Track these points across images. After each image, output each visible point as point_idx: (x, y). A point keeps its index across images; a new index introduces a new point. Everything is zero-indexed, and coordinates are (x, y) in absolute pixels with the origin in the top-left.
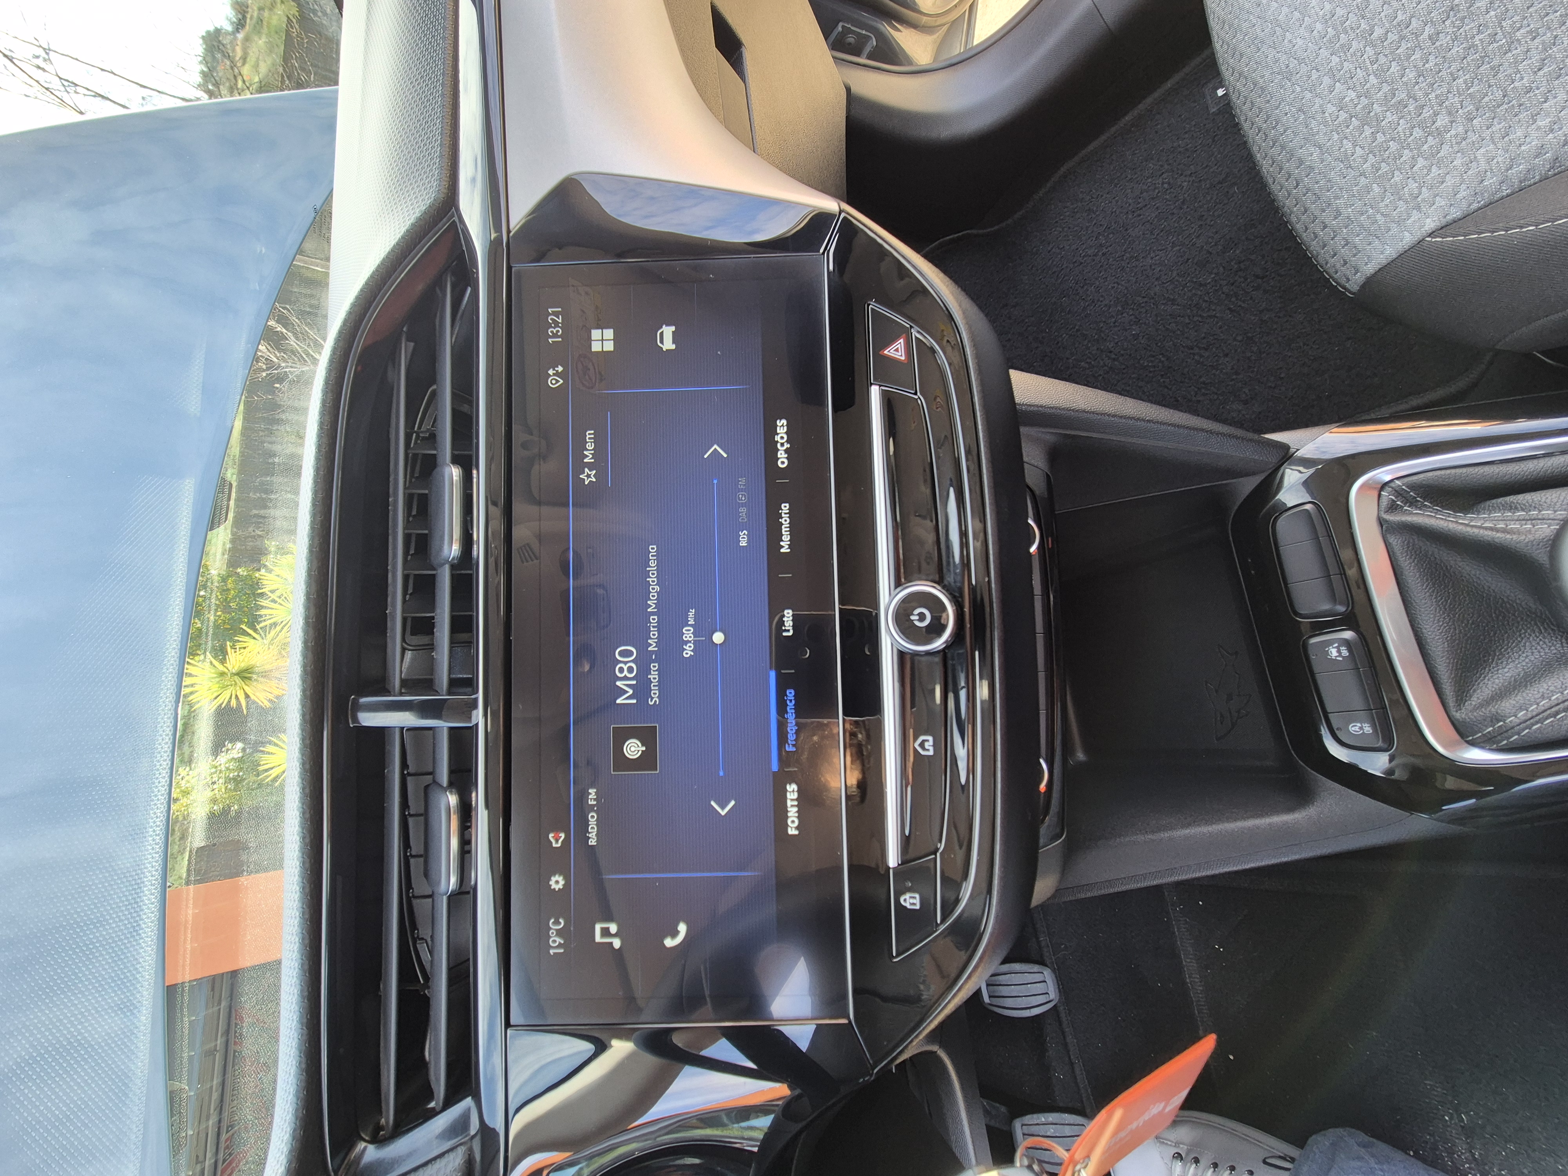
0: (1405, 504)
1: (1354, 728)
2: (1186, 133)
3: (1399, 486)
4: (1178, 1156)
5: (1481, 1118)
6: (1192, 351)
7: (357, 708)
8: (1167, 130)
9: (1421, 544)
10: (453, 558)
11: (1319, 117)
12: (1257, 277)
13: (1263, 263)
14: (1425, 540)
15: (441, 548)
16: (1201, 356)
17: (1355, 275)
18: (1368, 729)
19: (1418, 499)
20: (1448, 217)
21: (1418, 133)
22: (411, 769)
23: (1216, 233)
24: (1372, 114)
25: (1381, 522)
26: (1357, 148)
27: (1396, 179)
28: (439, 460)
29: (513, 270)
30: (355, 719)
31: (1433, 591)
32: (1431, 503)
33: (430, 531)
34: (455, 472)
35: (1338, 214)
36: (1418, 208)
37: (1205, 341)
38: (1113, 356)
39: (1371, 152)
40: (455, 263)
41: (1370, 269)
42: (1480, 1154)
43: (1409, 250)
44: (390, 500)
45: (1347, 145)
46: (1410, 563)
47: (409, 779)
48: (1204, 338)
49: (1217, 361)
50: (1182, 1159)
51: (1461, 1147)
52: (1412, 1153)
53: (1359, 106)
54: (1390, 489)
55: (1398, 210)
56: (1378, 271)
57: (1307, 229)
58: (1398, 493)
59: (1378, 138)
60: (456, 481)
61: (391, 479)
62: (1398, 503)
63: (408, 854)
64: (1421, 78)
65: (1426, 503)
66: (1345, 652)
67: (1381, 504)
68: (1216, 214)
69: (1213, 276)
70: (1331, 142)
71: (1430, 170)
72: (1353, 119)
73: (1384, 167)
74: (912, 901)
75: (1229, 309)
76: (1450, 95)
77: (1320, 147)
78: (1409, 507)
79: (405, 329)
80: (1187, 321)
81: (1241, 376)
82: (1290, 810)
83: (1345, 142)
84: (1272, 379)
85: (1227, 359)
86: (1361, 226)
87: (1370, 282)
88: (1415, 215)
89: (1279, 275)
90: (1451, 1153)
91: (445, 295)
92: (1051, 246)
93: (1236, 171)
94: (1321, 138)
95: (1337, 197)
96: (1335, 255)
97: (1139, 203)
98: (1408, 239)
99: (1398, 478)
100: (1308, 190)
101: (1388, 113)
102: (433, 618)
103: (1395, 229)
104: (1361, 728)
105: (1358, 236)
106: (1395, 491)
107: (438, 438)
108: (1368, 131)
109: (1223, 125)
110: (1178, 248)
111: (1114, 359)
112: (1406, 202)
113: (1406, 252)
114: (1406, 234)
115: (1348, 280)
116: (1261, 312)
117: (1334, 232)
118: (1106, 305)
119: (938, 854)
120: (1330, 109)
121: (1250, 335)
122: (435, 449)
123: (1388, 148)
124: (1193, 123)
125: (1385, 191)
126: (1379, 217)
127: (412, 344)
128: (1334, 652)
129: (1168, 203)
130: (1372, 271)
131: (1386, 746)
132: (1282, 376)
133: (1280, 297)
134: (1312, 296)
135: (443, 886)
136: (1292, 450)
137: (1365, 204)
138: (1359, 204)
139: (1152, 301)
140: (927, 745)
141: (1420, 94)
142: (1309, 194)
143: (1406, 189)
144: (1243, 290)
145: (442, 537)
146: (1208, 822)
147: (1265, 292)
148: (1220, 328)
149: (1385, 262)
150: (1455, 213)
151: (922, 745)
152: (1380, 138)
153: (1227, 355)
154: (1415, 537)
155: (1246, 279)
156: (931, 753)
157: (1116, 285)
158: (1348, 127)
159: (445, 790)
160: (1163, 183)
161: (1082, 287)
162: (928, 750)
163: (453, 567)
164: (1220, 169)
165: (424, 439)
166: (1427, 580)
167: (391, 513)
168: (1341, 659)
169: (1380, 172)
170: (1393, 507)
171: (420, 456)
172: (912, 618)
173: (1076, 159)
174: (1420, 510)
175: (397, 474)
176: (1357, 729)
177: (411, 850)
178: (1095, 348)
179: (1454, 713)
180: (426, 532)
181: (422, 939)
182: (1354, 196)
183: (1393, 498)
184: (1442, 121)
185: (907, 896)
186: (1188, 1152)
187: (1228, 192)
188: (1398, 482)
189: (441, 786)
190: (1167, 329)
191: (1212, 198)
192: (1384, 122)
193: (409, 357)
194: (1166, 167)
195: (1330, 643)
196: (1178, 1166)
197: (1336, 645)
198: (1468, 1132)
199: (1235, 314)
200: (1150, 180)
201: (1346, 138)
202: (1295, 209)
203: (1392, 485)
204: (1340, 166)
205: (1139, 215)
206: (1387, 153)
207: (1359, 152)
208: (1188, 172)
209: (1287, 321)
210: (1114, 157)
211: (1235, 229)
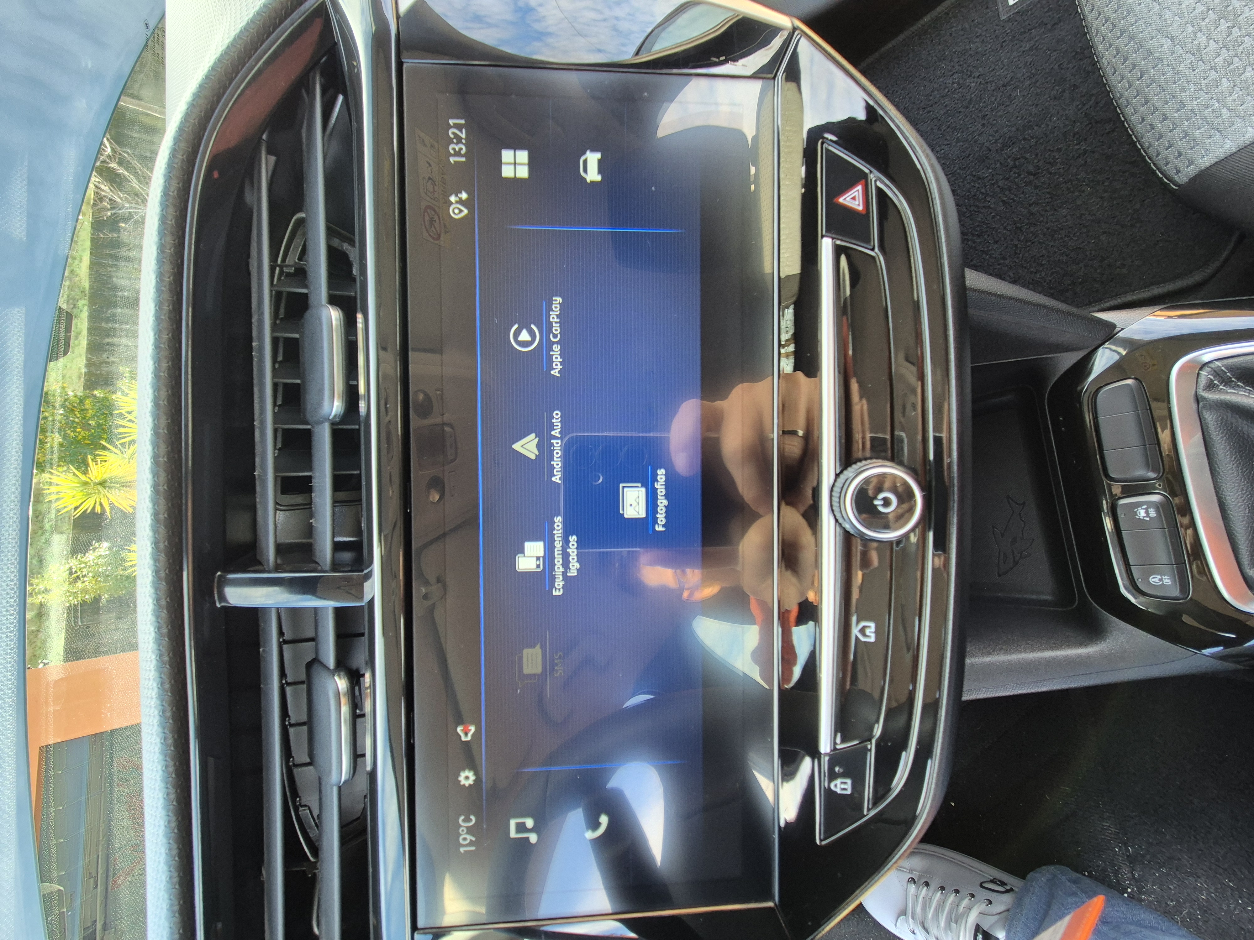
0: (1221, 383)
1: (1154, 580)
2: (977, 37)
3: (1219, 366)
4: (912, 880)
5: (1142, 849)
7: (223, 582)
8: (961, 33)
9: (1234, 421)
10: (335, 416)
11: (1175, 8)
12: (1030, 173)
13: (1036, 161)
14: (1237, 416)
15: (320, 404)
16: (974, 242)
17: (1187, 167)
18: (1167, 581)
19: (1233, 379)
22: (287, 637)
23: (997, 132)
24: (1230, 8)
25: (1198, 399)
26: (1211, 41)
27: (1248, 74)
28: (312, 300)
29: (405, 66)
30: (222, 598)
31: (1240, 463)
32: (1244, 383)
33: (304, 381)
34: (334, 315)
35: (1182, 105)
37: (978, 229)
39: (1225, 46)
40: (324, 59)
41: (1205, 162)
42: (1139, 875)
43: (1249, 145)
44: (254, 344)
45: (1202, 38)
46: (1222, 437)
47: (285, 647)
48: (978, 226)
49: (988, 247)
50: (915, 882)
51: (1125, 870)
52: (1086, 874)
54: (1210, 369)
55: (1245, 105)
56: (1214, 165)
57: (1143, 120)
58: (1217, 373)
59: (1233, 32)
60: (337, 325)
61: (254, 319)
62: (1215, 382)
63: (287, 723)
65: (1239, 383)
66: (1153, 513)
67: (1200, 382)
68: (999, 114)
69: (990, 171)
70: (1185, 33)
72: (1210, 12)
73: (1237, 62)
74: (843, 786)
75: (1003, 201)
77: (1172, 39)
78: (1224, 386)
79: (264, 137)
80: (964, 210)
81: (1007, 262)
82: (1081, 644)
83: (1199, 34)
84: (1034, 265)
85: (996, 246)
86: (1205, 119)
87: (1203, 175)
89: (1050, 173)
90: (1116, 873)
91: (313, 99)
93: (1019, 75)
94: (1174, 30)
95: (1183, 90)
96: (1171, 147)
97: (930, 100)
99: (1217, 360)
100: (1154, 81)
102: (310, 479)
103: (1239, 123)
104: (1161, 580)
105: (1199, 129)
106: (1215, 371)
107: (310, 274)
108: (1224, 25)
109: (1011, 32)
110: (962, 143)
113: (1245, 147)
115: (1178, 171)
116: (1030, 205)
117: (1174, 124)
119: (874, 741)
121: (1019, 225)
122: (306, 286)
123: (1242, 43)
124: (984, 28)
125: (1235, 86)
126: (1224, 111)
127: (273, 159)
128: (1142, 513)
129: (956, 101)
130: (1208, 164)
131: (1182, 597)
132: (1043, 262)
133: (1048, 193)
134: (1077, 194)
135: (334, 778)
136: (1117, 329)
137: (1212, 98)
138: (1204, 97)
140: (868, 631)
142: (1154, 85)
144: (1017, 185)
145: (321, 391)
146: (1007, 652)
147: (1036, 187)
148: (993, 217)
149: (1222, 156)
151: (862, 631)
152: (1236, 32)
153: (996, 242)
154: (1229, 414)
155: (1020, 175)
156: (872, 639)
158: (1203, 19)
159: (333, 673)
160: (953, 83)
162: (869, 636)
163: (333, 424)
164: (1006, 73)
165: (288, 275)
166: (1236, 452)
167: (255, 360)
168: (1148, 519)
169: (1232, 67)
170: (1210, 386)
171: (284, 295)
172: (876, 502)
173: (876, 55)
174: (1234, 389)
175: (261, 314)
176: (1156, 580)
177: (289, 719)
179: (1248, 571)
180: (298, 381)
181: (305, 806)
182: (1201, 89)
183: (1212, 377)
185: (838, 781)
186: (920, 877)
187: (1010, 95)
188: (1218, 363)
189: (327, 668)
191: (996, 100)
192: (1241, 17)
193: (270, 173)
194: (957, 67)
195: (1139, 505)
196: (912, 888)
197: (1145, 507)
198: (1132, 860)
199: (1008, 207)
200: (941, 80)
201: (1201, 31)
202: (1134, 101)
203: (1212, 365)
204: (1190, 58)
205: (929, 112)
206: (1241, 47)
207: (1213, 45)
208: (977, 74)
209: (1053, 215)
210: (910, 56)
211: (1014, 129)
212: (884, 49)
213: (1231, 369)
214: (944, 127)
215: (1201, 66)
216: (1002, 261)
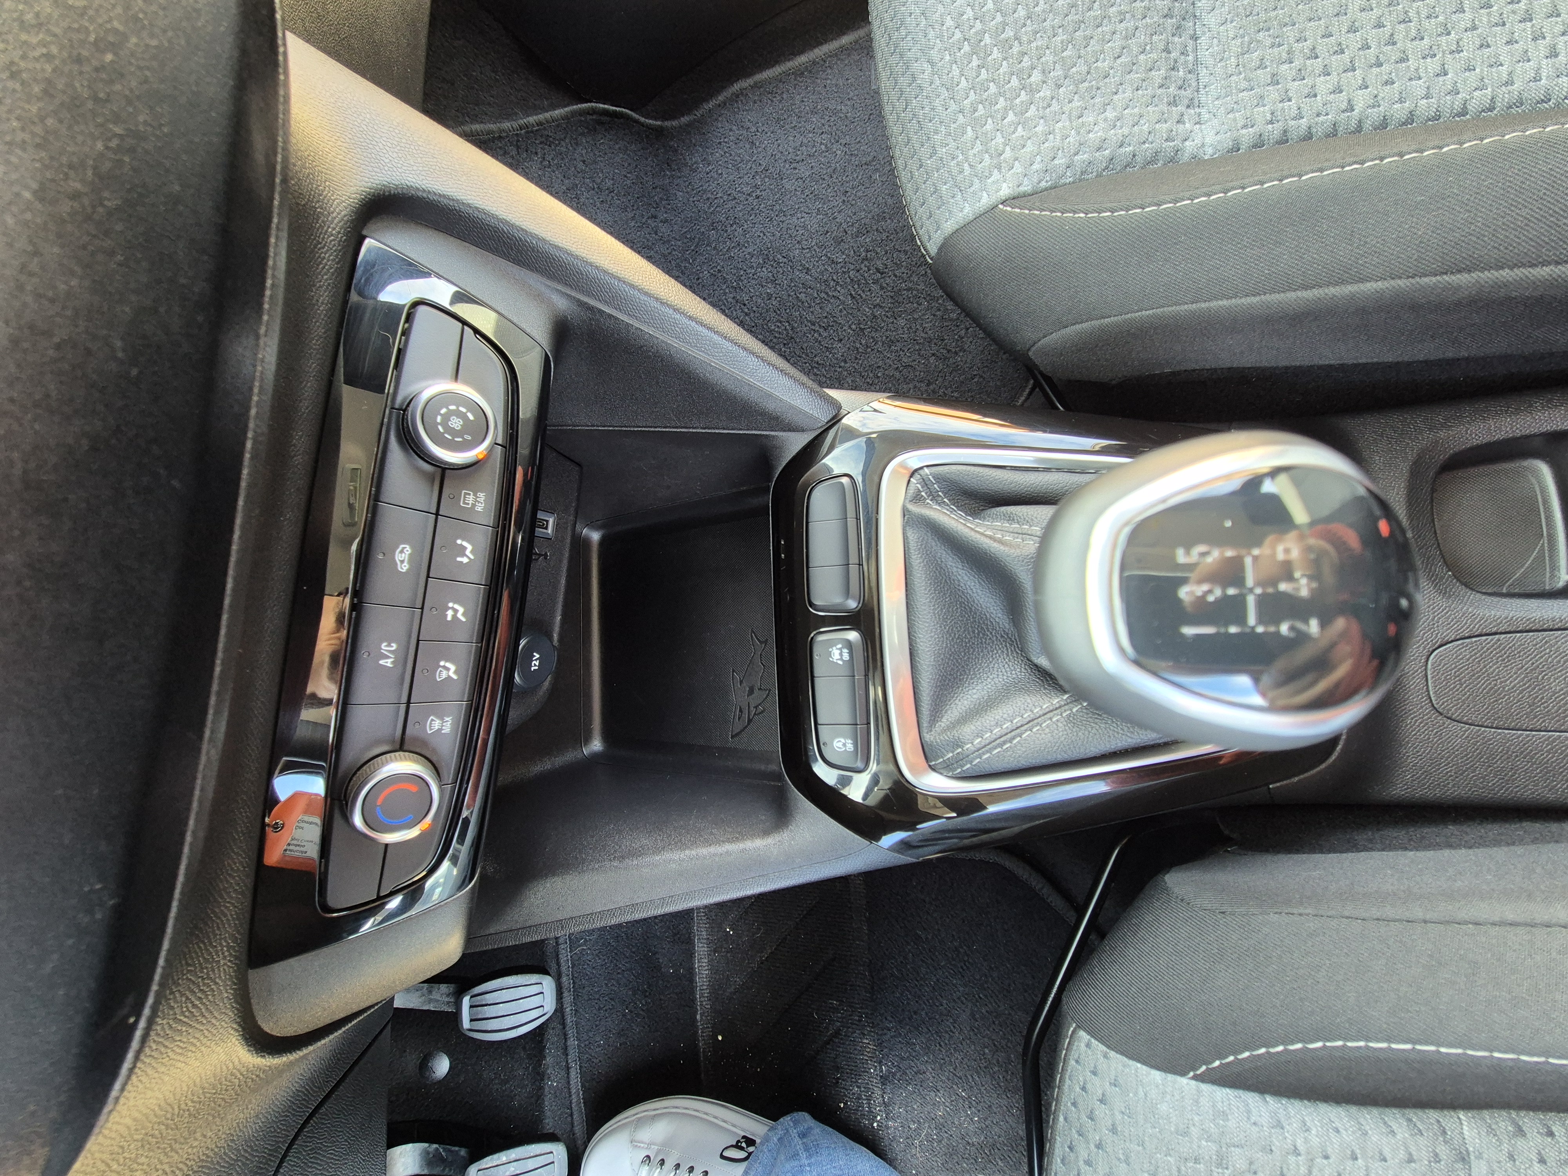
0: (929, 496)
1: (839, 744)
2: (849, 99)
3: (927, 475)
4: (647, 1160)
5: (894, 1067)
6: (813, 327)
8: (835, 89)
9: (934, 544)
12: (878, 270)
13: (885, 259)
14: (937, 539)
16: (820, 335)
17: (936, 233)
18: (850, 746)
19: (940, 493)
20: (1020, 188)
21: (1015, 82)
23: (855, 214)
24: (982, 44)
25: (905, 512)
26: (963, 78)
27: (988, 127)
31: (933, 598)
32: (950, 500)
36: (999, 168)
37: (825, 320)
38: (746, 310)
41: (949, 226)
43: (984, 214)
45: (956, 71)
46: (921, 564)
48: (826, 317)
49: (832, 344)
50: (649, 1162)
51: (877, 1094)
53: (973, 30)
54: (919, 477)
55: (983, 164)
56: (955, 232)
57: (906, 166)
58: (925, 483)
59: (982, 73)
62: (923, 494)
64: (1029, 21)
65: (945, 500)
66: (846, 656)
67: (908, 491)
68: (859, 194)
69: (844, 257)
70: (943, 62)
71: (1016, 129)
72: (966, 43)
73: (981, 110)
75: (851, 294)
76: (1048, 52)
77: (932, 65)
78: (931, 500)
80: (815, 295)
81: (848, 365)
82: (766, 834)
83: (954, 66)
84: (871, 375)
85: (840, 345)
86: (950, 173)
87: (947, 245)
88: (996, 175)
89: (895, 276)
90: (869, 1099)
92: (710, 168)
93: (881, 157)
94: (934, 53)
96: (924, 204)
97: (797, 155)
98: (986, 200)
99: (927, 466)
100: (915, 115)
101: (995, 48)
103: (976, 185)
104: (844, 744)
105: (946, 184)
106: (924, 480)
108: (975, 62)
111: (746, 314)
112: (991, 157)
113: (981, 215)
114: (985, 194)
115: (930, 239)
116: (875, 307)
117: (927, 174)
118: (749, 253)
120: (949, 22)
121: (862, 326)
123: (988, 89)
125: (977, 138)
126: (966, 166)
128: (836, 655)
130: (950, 231)
131: (861, 769)
132: (879, 375)
133: (892, 297)
134: (915, 305)
136: (843, 412)
137: (958, 147)
138: (952, 144)
139: (790, 263)
141: (1025, 38)
142: (915, 121)
143: (993, 142)
144: (865, 280)
147: (882, 287)
148: (841, 311)
149: (962, 222)
150: (1026, 188)
152: (984, 74)
153: (840, 341)
154: (930, 534)
155: (869, 270)
157: (762, 235)
158: (959, 50)
161: (731, 226)
164: (869, 150)
166: (931, 584)
168: (841, 663)
169: (976, 114)
170: (917, 498)
173: (750, 81)
174: (940, 506)
176: (841, 745)
178: (732, 295)
179: (926, 736)
183: (920, 487)
184: (1036, 77)
186: (657, 1154)
187: (871, 176)
188: (926, 470)
190: (798, 297)
191: (857, 177)
192: (990, 58)
195: (834, 643)
196: (645, 1170)
197: (839, 646)
199: (855, 302)
200: (810, 135)
203: (921, 472)
204: (945, 94)
205: (795, 169)
206: (986, 94)
207: (964, 83)
208: (843, 141)
209: (893, 323)
210: (785, 96)
211: (870, 216)
212: (759, 77)
213: (939, 478)
214: (807, 192)
215: (953, 107)
216: (843, 364)
